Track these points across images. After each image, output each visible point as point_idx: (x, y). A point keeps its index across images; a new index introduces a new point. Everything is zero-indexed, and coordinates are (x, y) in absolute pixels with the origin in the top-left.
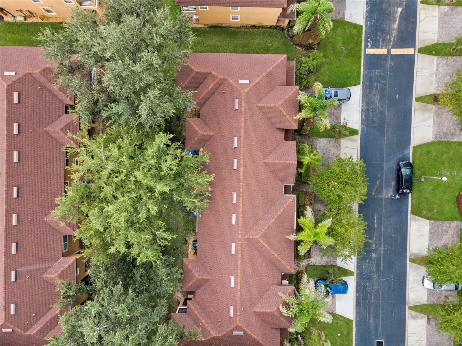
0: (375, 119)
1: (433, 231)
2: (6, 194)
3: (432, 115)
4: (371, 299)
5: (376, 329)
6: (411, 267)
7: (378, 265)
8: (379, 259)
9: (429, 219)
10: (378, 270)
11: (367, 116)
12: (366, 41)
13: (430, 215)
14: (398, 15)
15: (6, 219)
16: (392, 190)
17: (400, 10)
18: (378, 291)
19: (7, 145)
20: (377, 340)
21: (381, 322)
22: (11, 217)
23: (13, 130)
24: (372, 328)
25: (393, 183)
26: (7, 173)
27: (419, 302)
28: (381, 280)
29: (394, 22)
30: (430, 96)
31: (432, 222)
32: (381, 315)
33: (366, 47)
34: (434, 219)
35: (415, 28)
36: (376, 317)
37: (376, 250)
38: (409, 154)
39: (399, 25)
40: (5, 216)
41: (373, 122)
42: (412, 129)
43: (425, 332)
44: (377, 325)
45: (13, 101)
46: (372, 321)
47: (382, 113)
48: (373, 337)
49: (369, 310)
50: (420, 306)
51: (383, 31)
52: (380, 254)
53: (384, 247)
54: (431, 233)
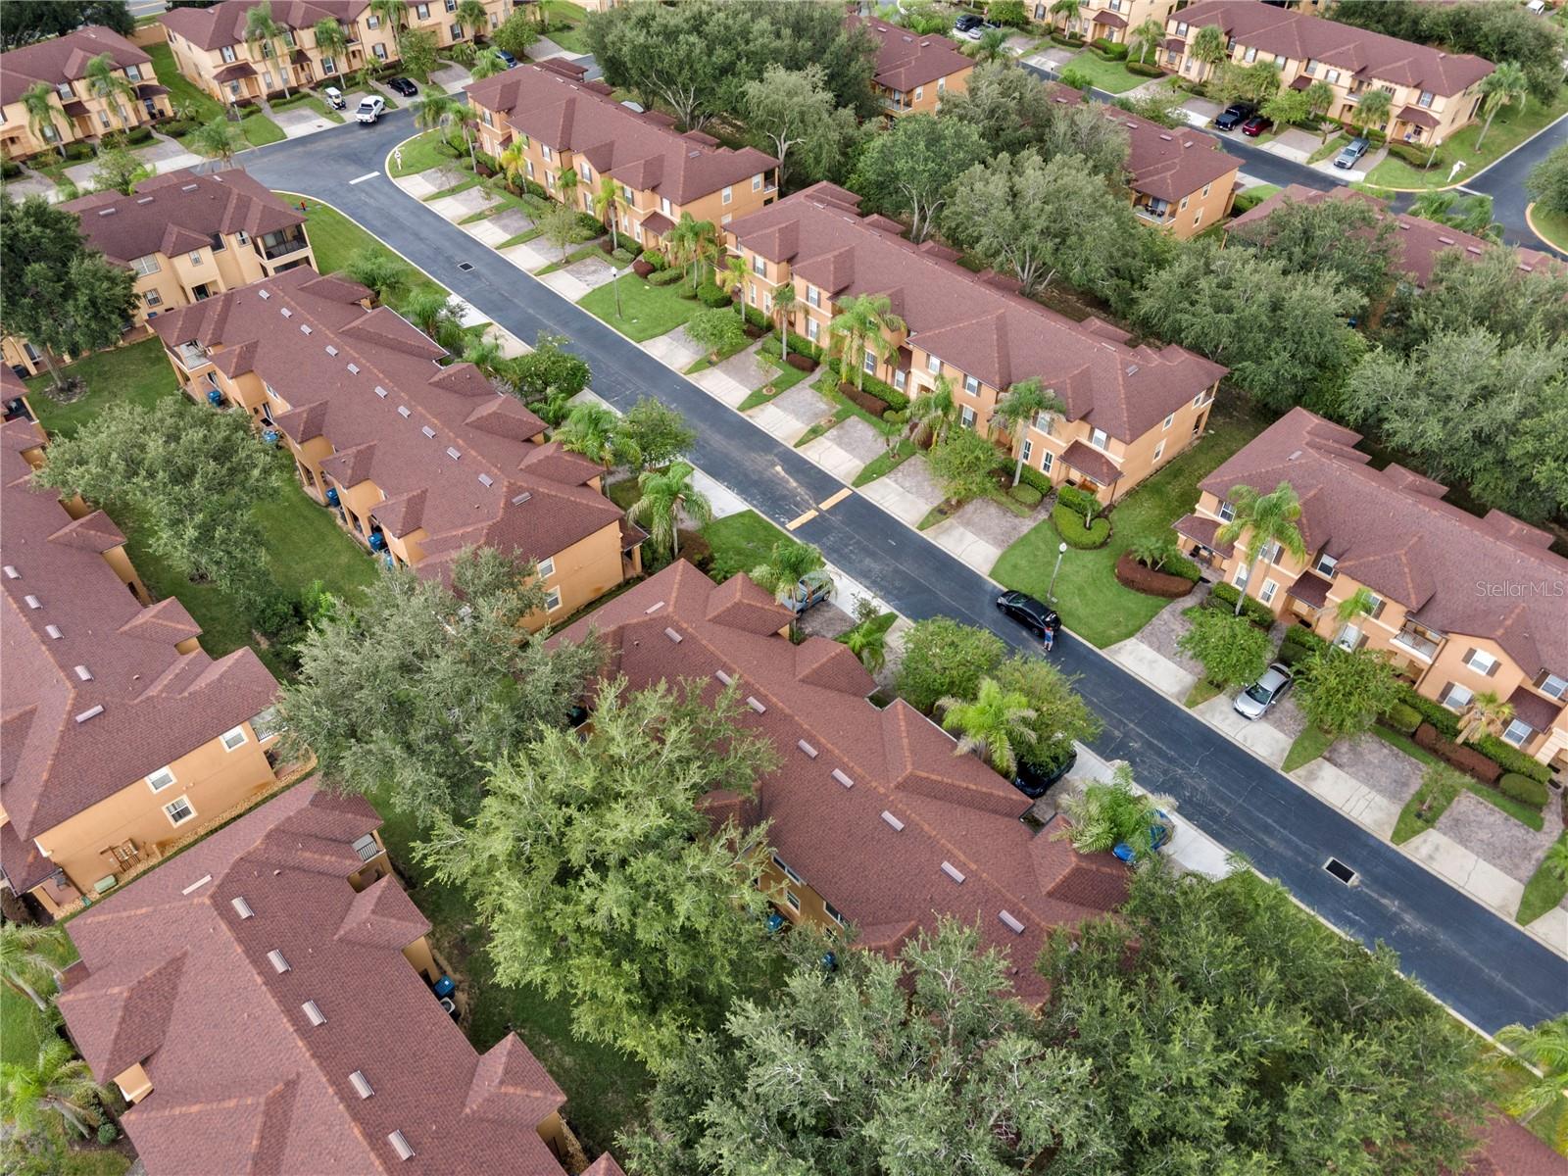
0: (897, 584)
1: (1157, 645)
2: (342, 1099)
3: (962, 529)
4: (1223, 812)
5: (1297, 849)
6: (1202, 713)
7: (1160, 753)
8: (1150, 745)
9: (1130, 635)
10: (1171, 760)
11: (882, 588)
12: (776, 520)
13: (1123, 630)
14: (783, 473)
15: (379, 1156)
16: (1036, 644)
17: (779, 468)
18: (1212, 789)
19: (280, 1002)
20: (1325, 867)
21: (1286, 832)
22: (387, 1144)
23: (272, 967)
24: (1290, 854)
25: (1025, 633)
26: (313, 1056)
27: (1283, 750)
28: (1194, 770)
29: (788, 482)
30: (931, 513)
31: (1138, 635)
32: (1270, 821)
33: (783, 524)
34: (1137, 630)
35: (820, 471)
36: (1267, 829)
37: (1126, 735)
38: (993, 585)
39: (797, 480)
40: (373, 1149)
41: (900, 589)
42: (960, 560)
43: (1353, 782)
44: (1287, 842)
45: (239, 916)
46: (1272, 843)
47: (896, 571)
48: (1312, 866)
49: (1245, 830)
50: (1291, 752)
51: (784, 498)
52: (1141, 736)
53: (1132, 721)
54: (1159, 650)
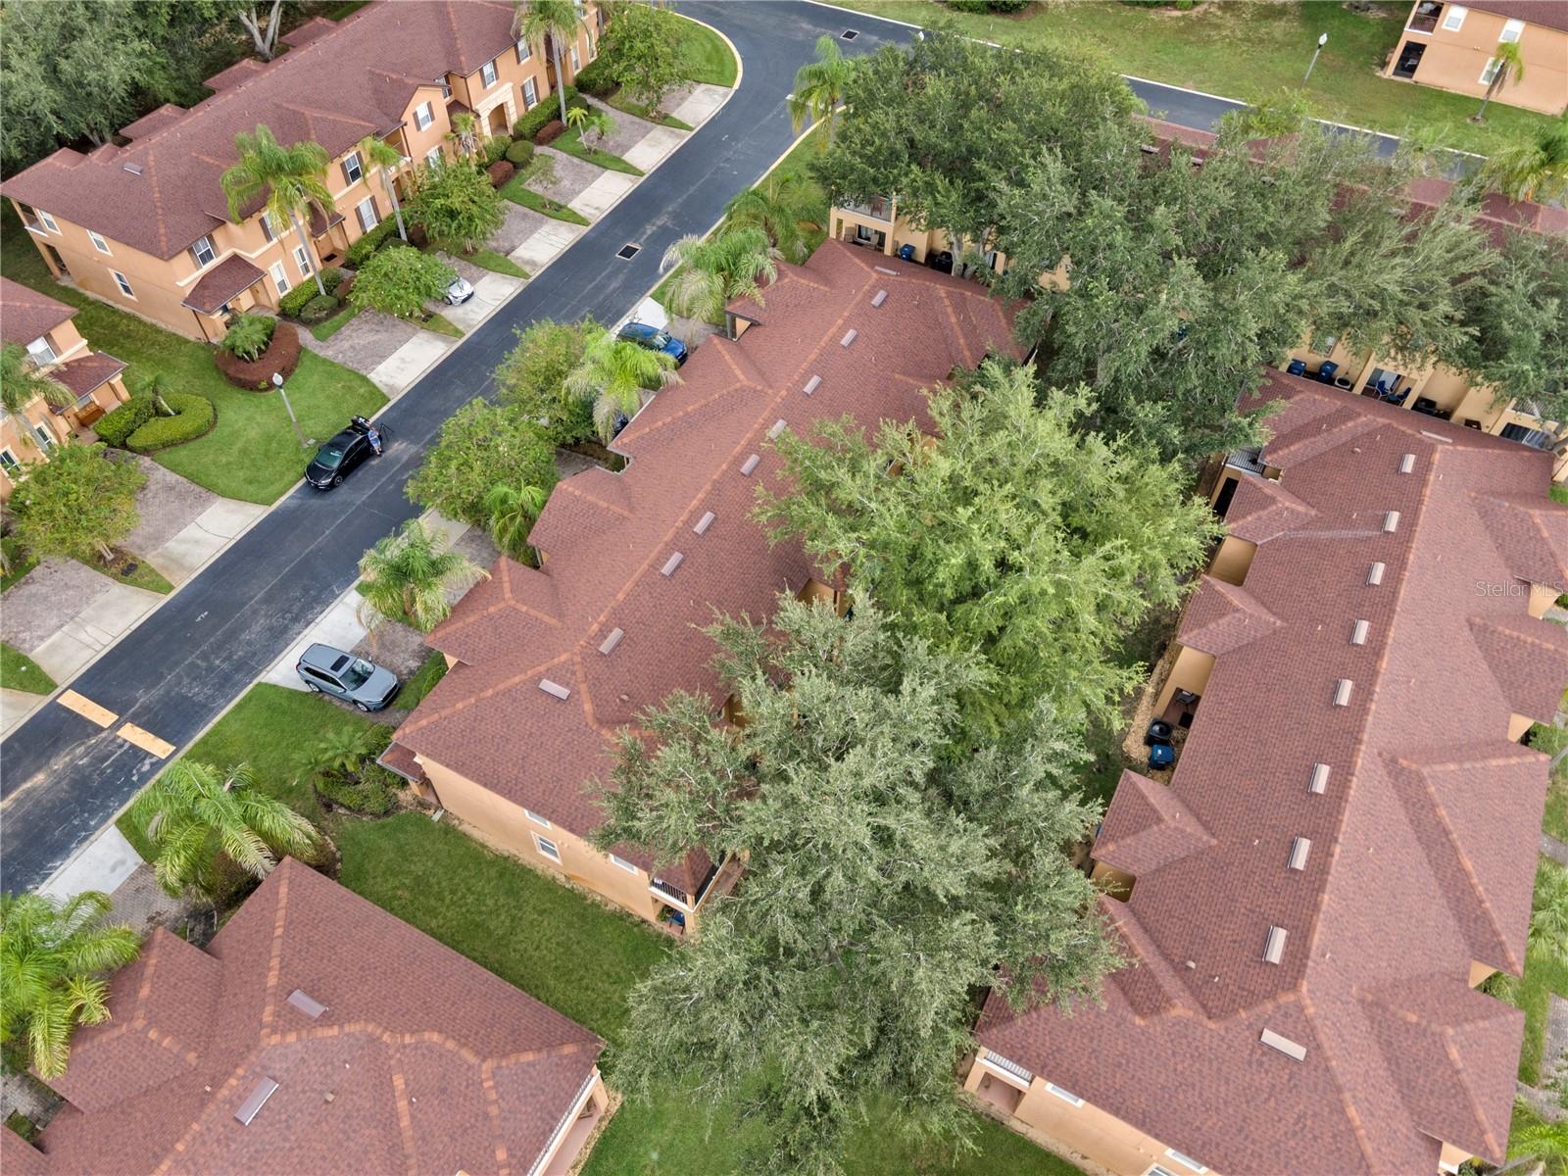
0: (296, 593)
3: (170, 544)
6: (469, 326)
12: (145, 778)
13: (356, 384)
15: (1384, 635)
22: (1369, 640)
23: (1312, 852)
27: (504, 278)
30: (135, 583)
31: (363, 372)
33: (158, 765)
34: (356, 374)
38: (292, 497)
39: (28, 776)
40: (1385, 645)
41: (306, 590)
42: (239, 537)
45: (1288, 938)
51: (80, 784)
